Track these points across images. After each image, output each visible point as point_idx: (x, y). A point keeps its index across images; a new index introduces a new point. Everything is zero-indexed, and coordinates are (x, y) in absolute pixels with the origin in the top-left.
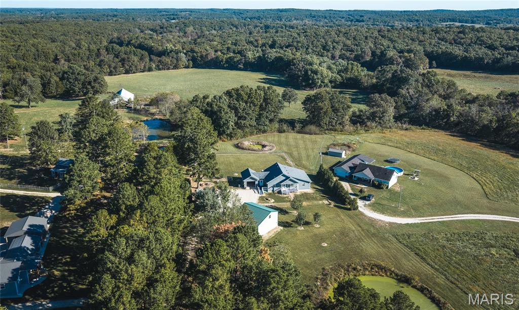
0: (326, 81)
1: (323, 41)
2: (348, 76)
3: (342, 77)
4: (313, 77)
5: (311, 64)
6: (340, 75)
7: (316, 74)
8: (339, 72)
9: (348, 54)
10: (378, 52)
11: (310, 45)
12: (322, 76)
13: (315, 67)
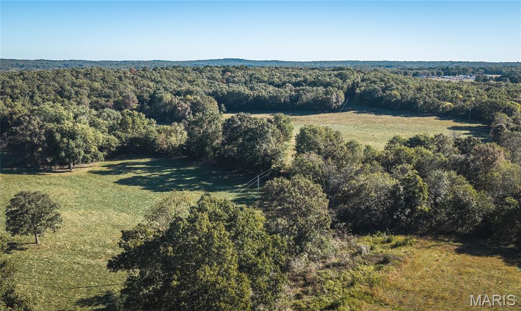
0: (94, 149)
1: (56, 85)
2: (129, 136)
3: (118, 137)
4: (68, 144)
5: (58, 120)
6: (115, 135)
7: (74, 139)
8: (111, 130)
9: (102, 101)
10: (146, 96)
11: (37, 91)
12: (86, 141)
13: (68, 124)
